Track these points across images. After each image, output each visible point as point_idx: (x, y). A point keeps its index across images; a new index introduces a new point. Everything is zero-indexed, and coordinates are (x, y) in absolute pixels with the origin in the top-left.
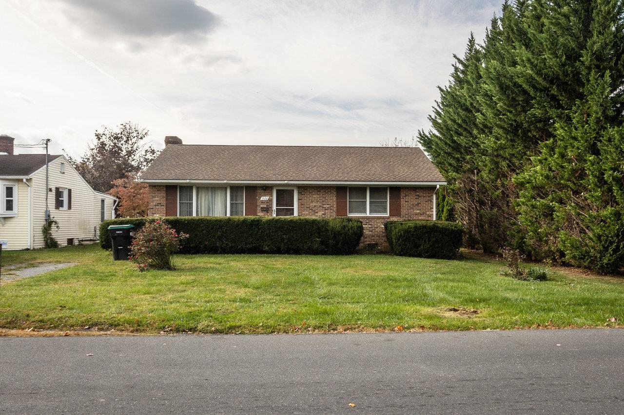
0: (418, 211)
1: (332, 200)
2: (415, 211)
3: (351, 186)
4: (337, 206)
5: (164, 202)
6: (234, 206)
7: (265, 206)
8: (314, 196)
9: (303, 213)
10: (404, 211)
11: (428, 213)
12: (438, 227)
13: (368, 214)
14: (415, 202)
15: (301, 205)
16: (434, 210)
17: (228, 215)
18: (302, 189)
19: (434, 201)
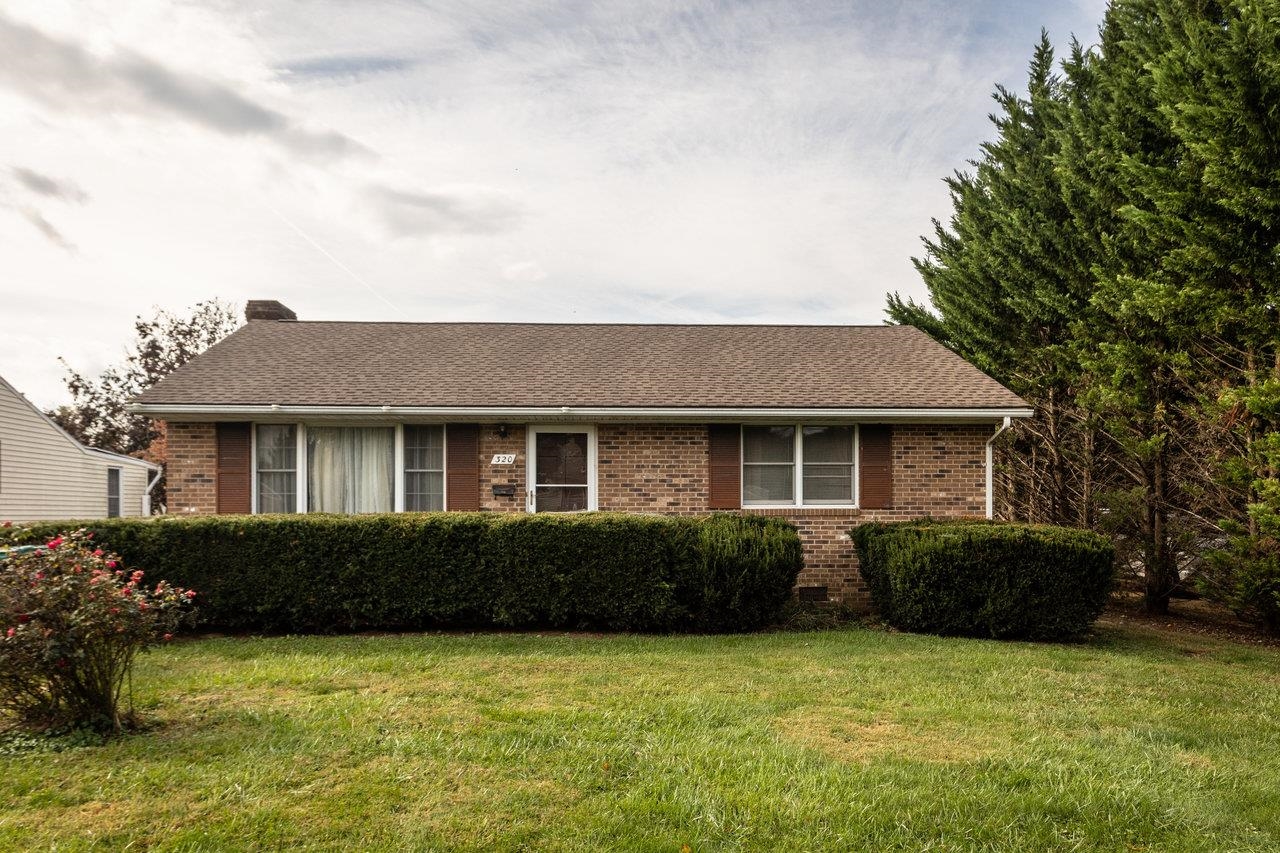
0: (942, 495)
1: (696, 462)
2: (933, 494)
3: (751, 423)
4: (711, 480)
5: (211, 472)
6: (417, 480)
7: (504, 481)
8: (645, 452)
9: (615, 500)
10: (901, 495)
11: (970, 499)
12: (1038, 542)
13: (799, 503)
14: (934, 468)
15: (606, 478)
16: (989, 489)
17: (399, 508)
18: (614, 431)
19: (989, 465)
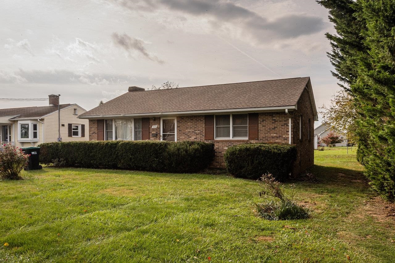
0: (275, 135)
1: (201, 126)
2: (272, 135)
3: (217, 114)
4: (205, 132)
5: (96, 132)
7: (155, 133)
8: (189, 124)
9: (181, 137)
10: (261, 135)
11: (284, 136)
13: (231, 138)
14: (272, 126)
15: (179, 131)
16: (290, 133)
17: (133, 140)
18: (182, 118)
19: (290, 125)
